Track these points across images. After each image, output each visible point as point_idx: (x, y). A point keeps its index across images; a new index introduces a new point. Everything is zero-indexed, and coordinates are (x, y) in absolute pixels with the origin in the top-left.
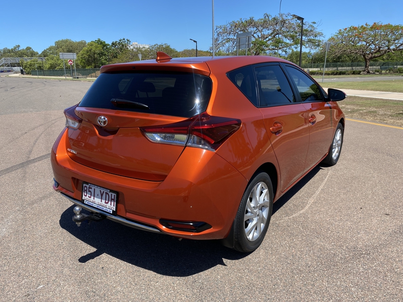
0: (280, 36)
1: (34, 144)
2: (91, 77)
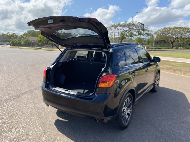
0: (132, 31)
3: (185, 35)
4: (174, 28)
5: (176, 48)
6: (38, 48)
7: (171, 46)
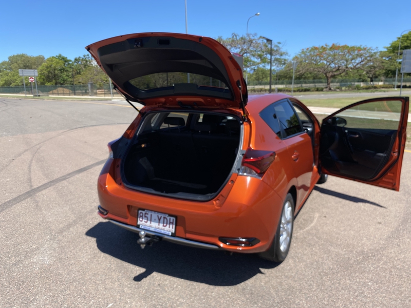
0: (248, 55)
1: (30, 172)
2: (53, 94)
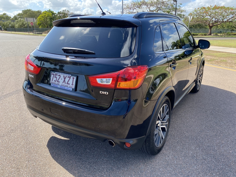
3: (227, 17)
4: (214, 8)
5: (215, 34)
6: (38, 34)
7: (209, 32)
